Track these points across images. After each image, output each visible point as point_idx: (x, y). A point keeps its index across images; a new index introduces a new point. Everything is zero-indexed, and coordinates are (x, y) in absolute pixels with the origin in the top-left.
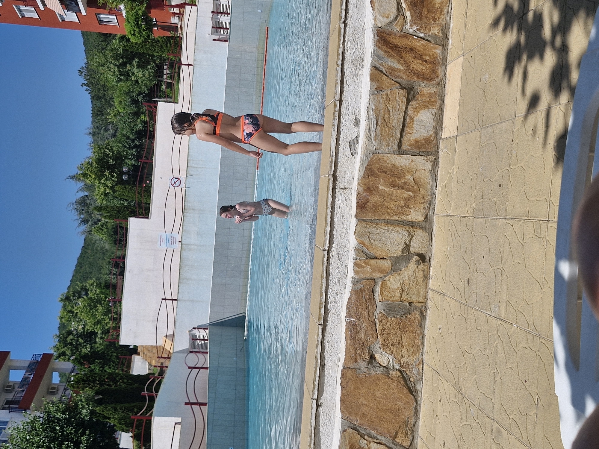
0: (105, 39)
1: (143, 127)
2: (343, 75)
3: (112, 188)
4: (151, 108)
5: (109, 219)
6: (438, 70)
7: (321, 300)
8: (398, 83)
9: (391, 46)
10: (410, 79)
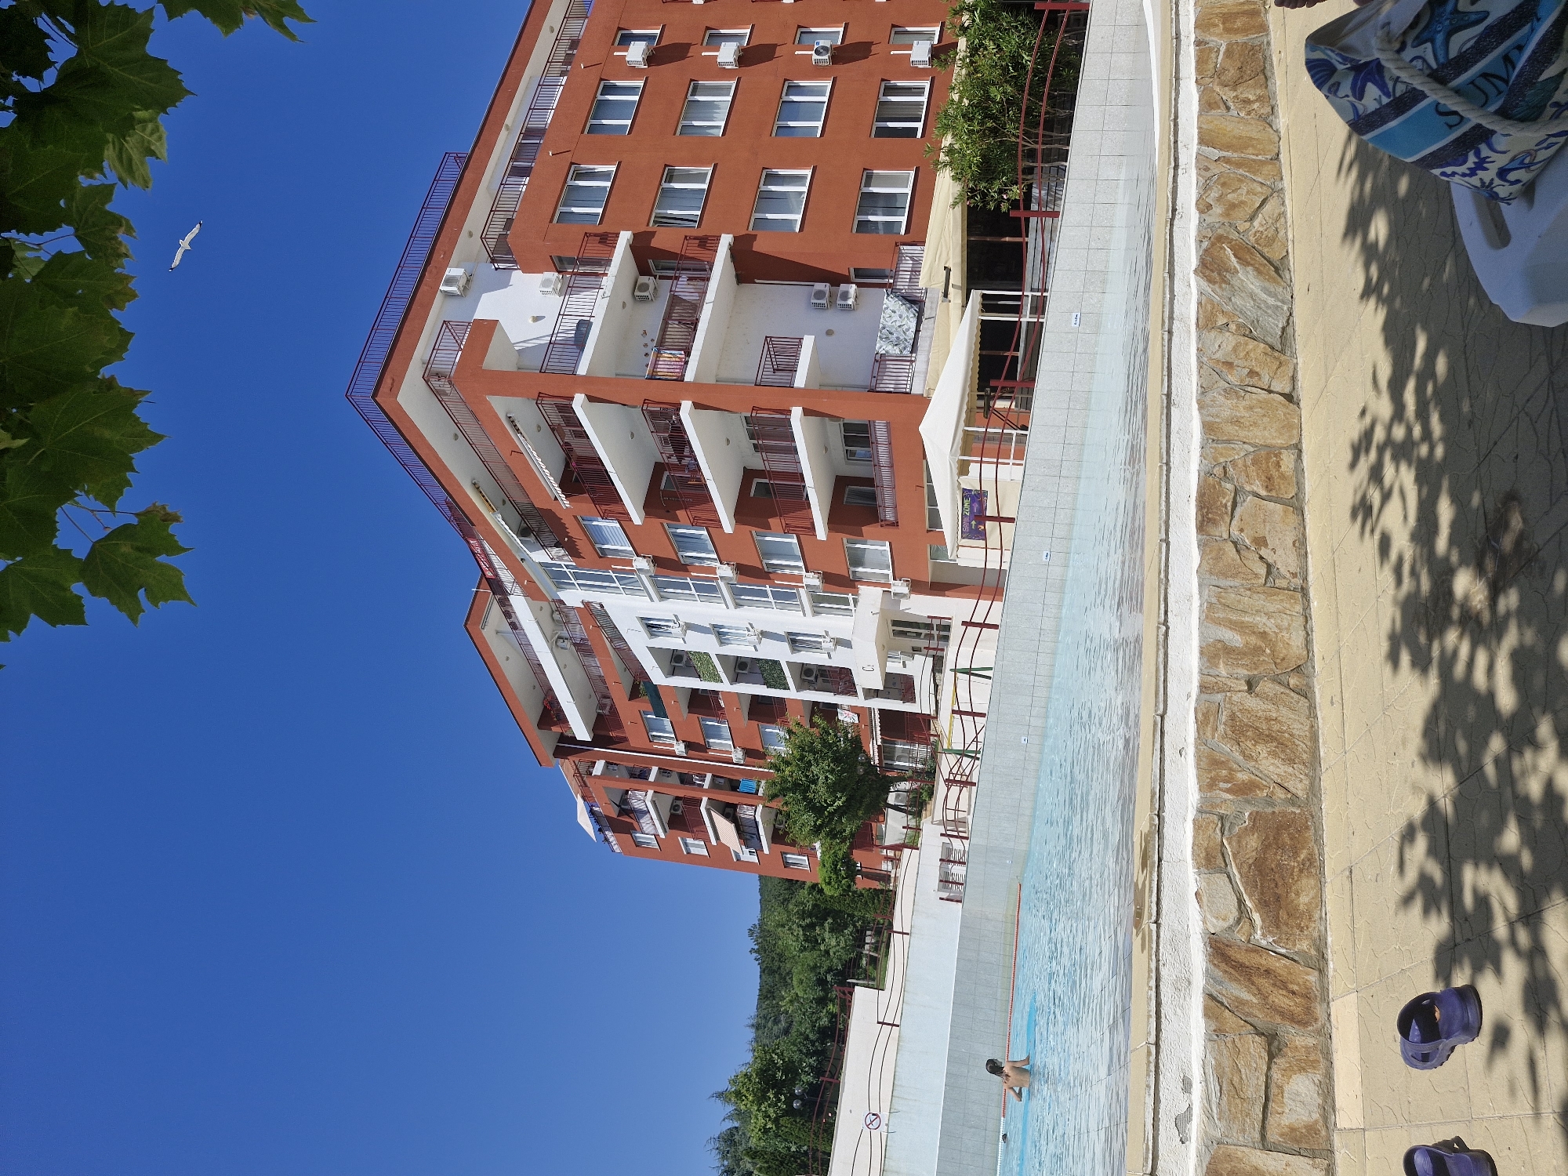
0: (790, 888)
1: (830, 1022)
2: (1158, 1005)
3: (776, 1121)
4: (844, 994)
6: (1314, 1008)
8: (1251, 1025)
9: (1233, 963)
10: (1269, 1020)
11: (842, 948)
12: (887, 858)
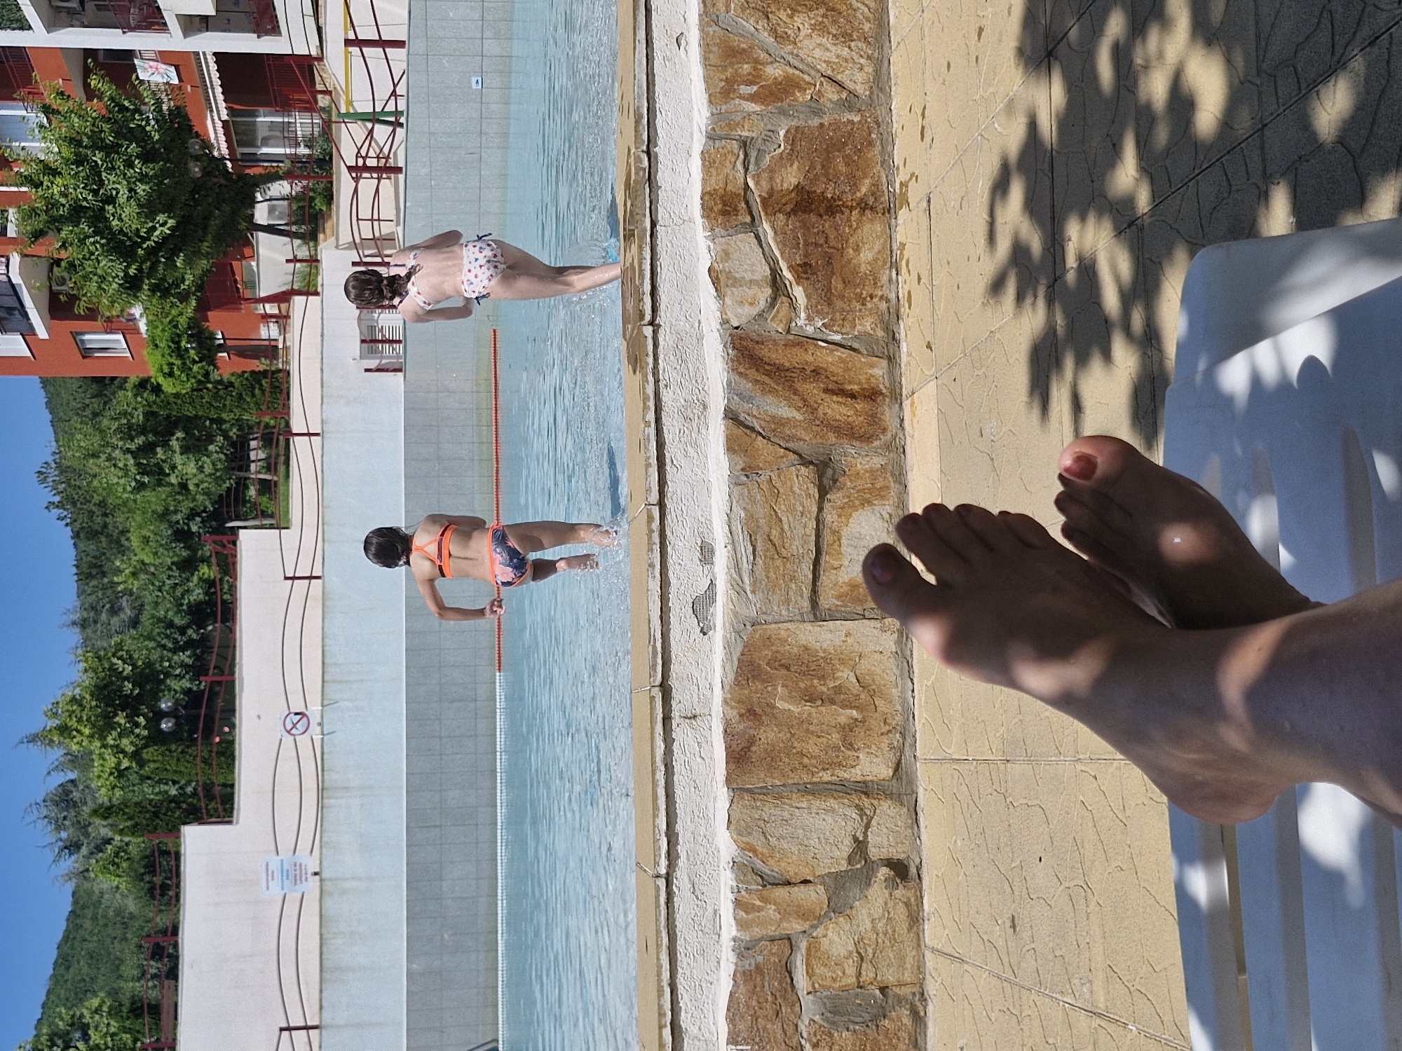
0: (101, 391)
1: (206, 594)
2: (661, 445)
3: (136, 755)
4: (224, 546)
5: (133, 834)
6: (883, 414)
7: (660, 1007)
8: (795, 452)
9: (767, 367)
10: (820, 441)
11: (210, 475)
12: (266, 317)
